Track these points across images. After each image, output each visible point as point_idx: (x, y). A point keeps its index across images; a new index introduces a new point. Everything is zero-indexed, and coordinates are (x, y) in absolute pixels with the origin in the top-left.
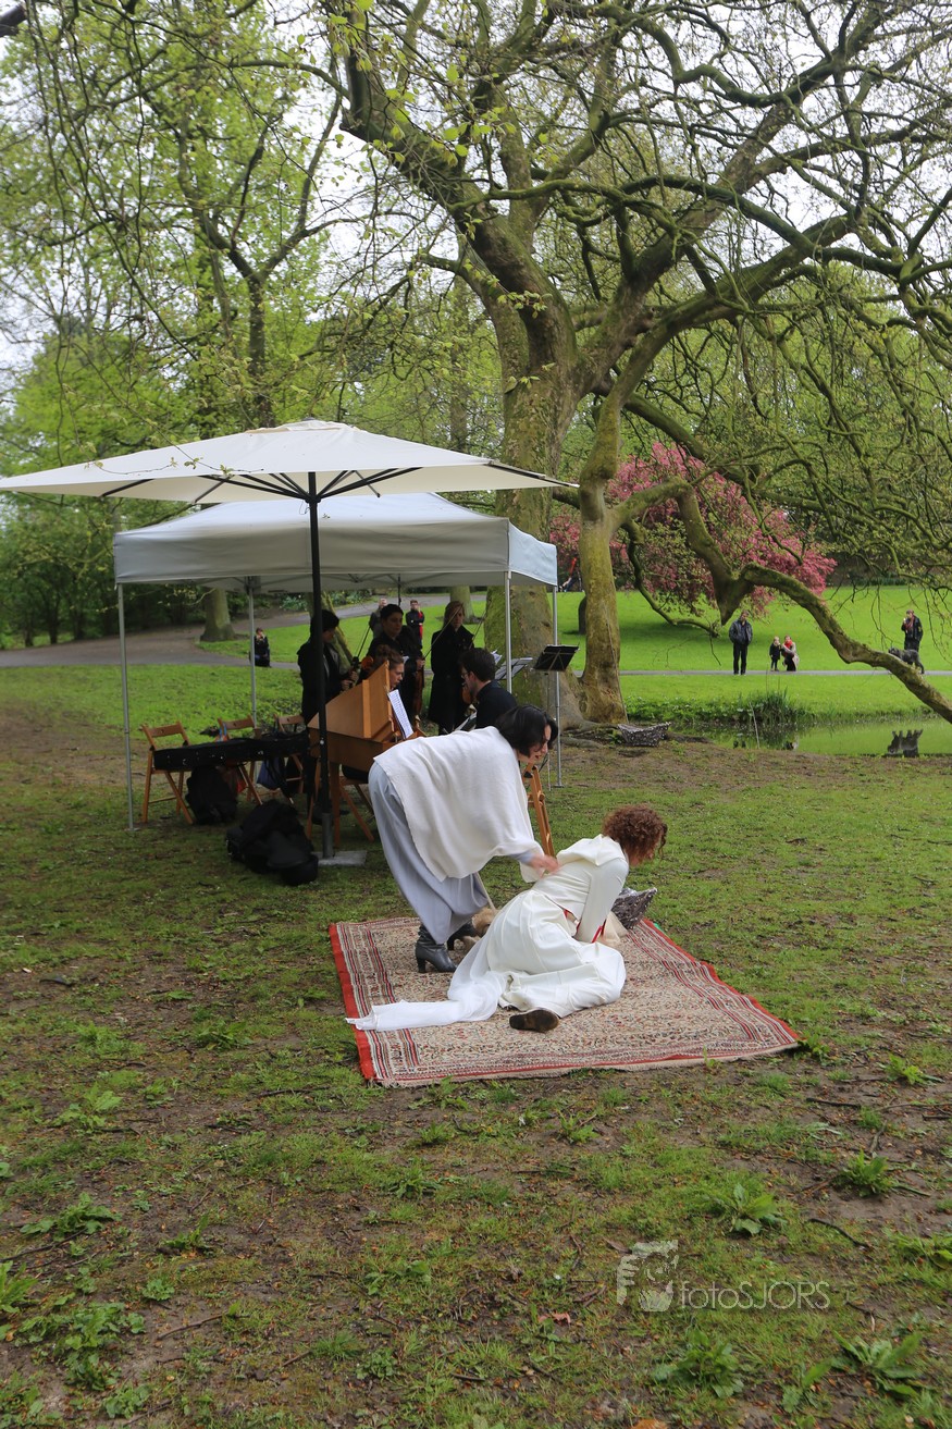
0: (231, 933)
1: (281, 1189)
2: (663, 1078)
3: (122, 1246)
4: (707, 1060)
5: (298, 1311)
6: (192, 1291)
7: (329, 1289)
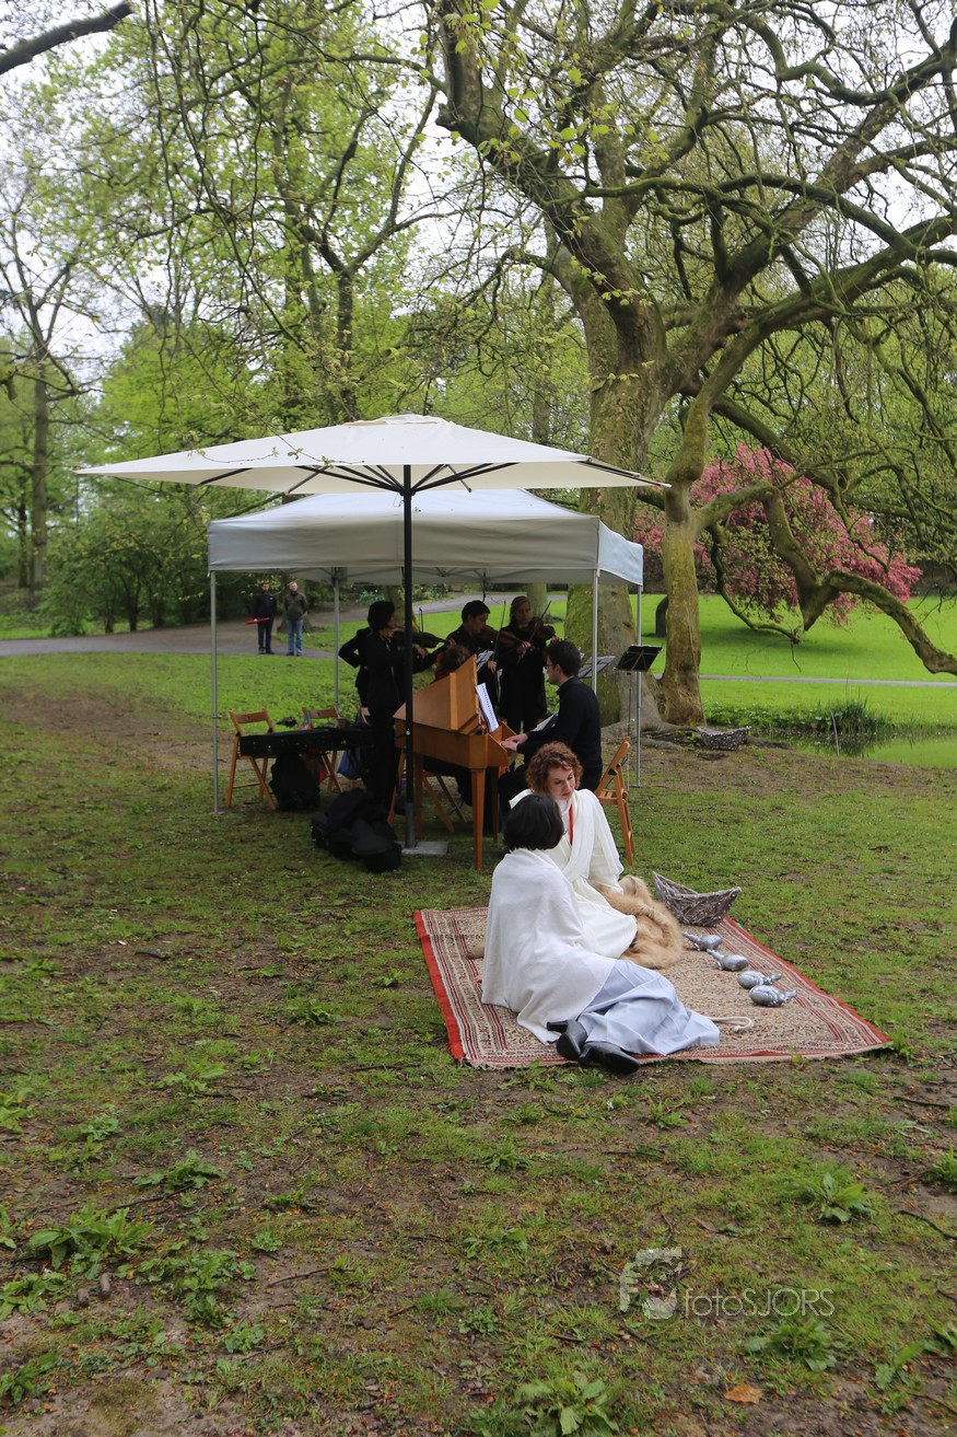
0: (318, 916)
1: (378, 1156)
2: (749, 1072)
3: (229, 1201)
4: (795, 1058)
5: (400, 1269)
6: (298, 1245)
7: (429, 1251)
